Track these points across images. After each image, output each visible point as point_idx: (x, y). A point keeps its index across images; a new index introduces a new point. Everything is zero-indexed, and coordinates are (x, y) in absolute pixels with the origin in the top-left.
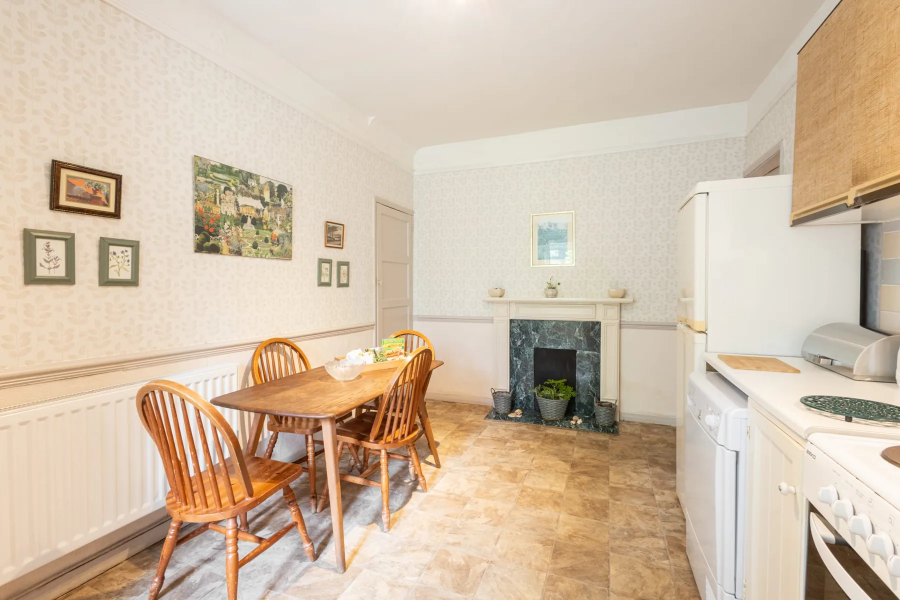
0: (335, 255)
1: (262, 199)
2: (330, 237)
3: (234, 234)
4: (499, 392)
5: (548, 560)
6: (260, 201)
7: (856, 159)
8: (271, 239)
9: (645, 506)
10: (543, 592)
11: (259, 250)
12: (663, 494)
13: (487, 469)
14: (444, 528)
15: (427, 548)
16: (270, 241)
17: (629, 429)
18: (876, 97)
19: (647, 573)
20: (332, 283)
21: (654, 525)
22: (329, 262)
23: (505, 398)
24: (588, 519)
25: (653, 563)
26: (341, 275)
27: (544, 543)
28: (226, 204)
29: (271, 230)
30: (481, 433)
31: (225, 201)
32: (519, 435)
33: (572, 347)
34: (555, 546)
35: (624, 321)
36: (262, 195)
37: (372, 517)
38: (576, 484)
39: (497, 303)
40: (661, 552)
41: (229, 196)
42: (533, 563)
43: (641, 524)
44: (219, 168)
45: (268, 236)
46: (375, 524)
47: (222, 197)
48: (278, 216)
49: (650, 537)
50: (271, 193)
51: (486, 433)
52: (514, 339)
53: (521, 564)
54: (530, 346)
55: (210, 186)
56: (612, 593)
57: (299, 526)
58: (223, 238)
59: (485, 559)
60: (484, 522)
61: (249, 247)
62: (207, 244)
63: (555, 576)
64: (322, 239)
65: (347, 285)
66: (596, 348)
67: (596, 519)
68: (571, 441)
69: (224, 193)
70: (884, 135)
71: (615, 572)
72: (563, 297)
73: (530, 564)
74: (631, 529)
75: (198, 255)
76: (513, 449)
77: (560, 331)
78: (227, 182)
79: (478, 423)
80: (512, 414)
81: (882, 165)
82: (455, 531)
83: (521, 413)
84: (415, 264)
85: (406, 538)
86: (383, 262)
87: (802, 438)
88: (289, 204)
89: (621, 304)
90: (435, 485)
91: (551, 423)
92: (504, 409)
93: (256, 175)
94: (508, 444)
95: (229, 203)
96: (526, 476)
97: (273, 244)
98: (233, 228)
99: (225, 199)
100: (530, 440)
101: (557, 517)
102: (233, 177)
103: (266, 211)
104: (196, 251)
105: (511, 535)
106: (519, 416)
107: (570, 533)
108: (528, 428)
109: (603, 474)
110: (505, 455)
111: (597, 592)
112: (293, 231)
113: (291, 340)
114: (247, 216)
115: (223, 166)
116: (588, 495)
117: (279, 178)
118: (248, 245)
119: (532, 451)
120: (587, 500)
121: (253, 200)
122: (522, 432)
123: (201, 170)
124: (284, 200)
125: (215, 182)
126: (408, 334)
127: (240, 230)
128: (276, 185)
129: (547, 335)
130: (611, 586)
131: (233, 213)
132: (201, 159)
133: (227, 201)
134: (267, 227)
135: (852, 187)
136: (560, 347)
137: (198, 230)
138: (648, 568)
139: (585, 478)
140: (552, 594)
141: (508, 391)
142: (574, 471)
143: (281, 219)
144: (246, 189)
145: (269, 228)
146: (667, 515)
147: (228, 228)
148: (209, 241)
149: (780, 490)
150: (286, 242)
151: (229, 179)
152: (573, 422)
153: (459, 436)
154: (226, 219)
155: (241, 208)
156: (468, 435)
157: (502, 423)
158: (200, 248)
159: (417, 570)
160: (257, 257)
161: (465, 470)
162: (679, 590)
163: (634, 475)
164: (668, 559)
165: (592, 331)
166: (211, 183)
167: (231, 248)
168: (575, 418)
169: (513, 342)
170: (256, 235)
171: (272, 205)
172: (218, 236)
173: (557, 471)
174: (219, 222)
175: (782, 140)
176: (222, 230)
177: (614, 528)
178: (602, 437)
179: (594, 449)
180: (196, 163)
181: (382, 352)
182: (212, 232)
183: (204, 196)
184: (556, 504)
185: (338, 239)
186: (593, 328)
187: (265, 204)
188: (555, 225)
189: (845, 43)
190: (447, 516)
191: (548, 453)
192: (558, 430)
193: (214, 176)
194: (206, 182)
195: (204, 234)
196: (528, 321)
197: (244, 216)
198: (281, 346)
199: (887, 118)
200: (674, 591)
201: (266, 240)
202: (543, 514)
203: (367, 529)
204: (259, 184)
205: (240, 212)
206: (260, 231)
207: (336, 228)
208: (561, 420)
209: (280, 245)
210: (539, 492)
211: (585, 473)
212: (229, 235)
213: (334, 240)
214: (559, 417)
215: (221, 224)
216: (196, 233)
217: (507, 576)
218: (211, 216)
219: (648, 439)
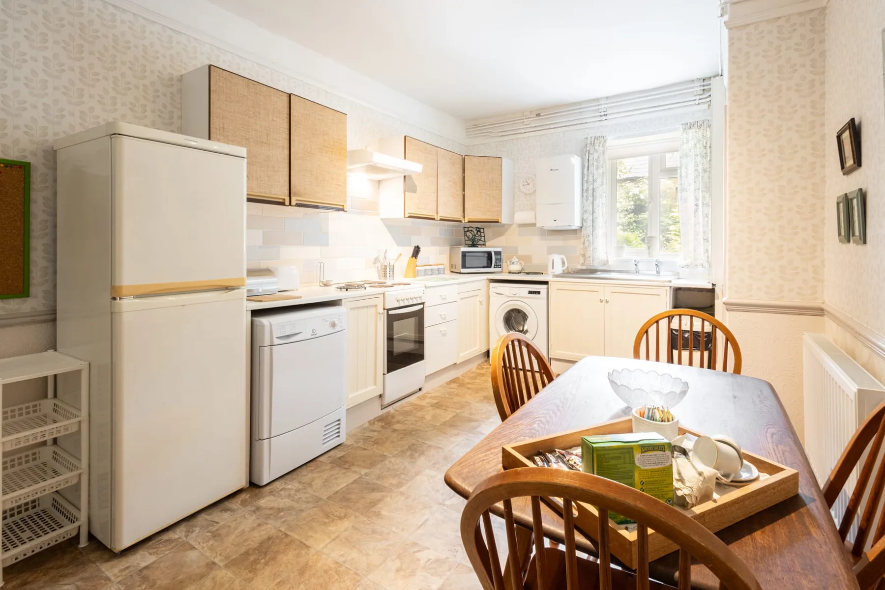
5: (386, 500)
18: (304, 162)
27: (376, 515)
34: (368, 511)
42: (402, 499)
73: (406, 498)
105: (404, 528)
107: (339, 522)
189: (275, 114)
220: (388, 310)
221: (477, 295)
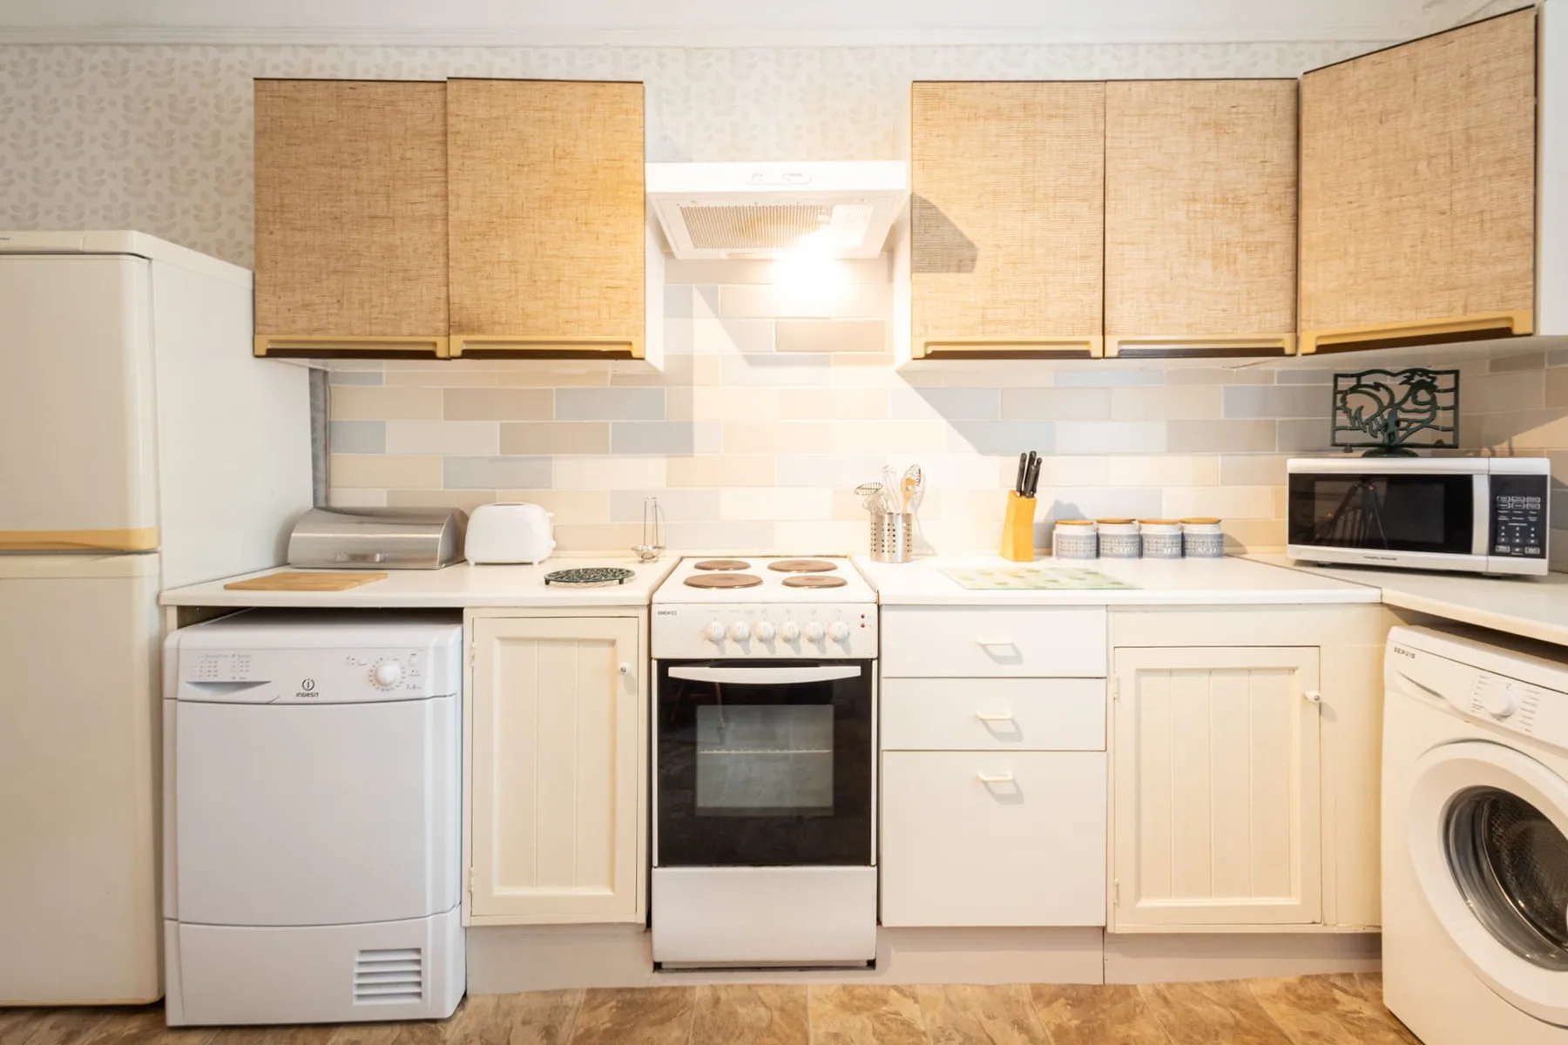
7: (456, 301)
87: (638, 607)
135: (450, 334)
220: (664, 664)
221: (1293, 670)
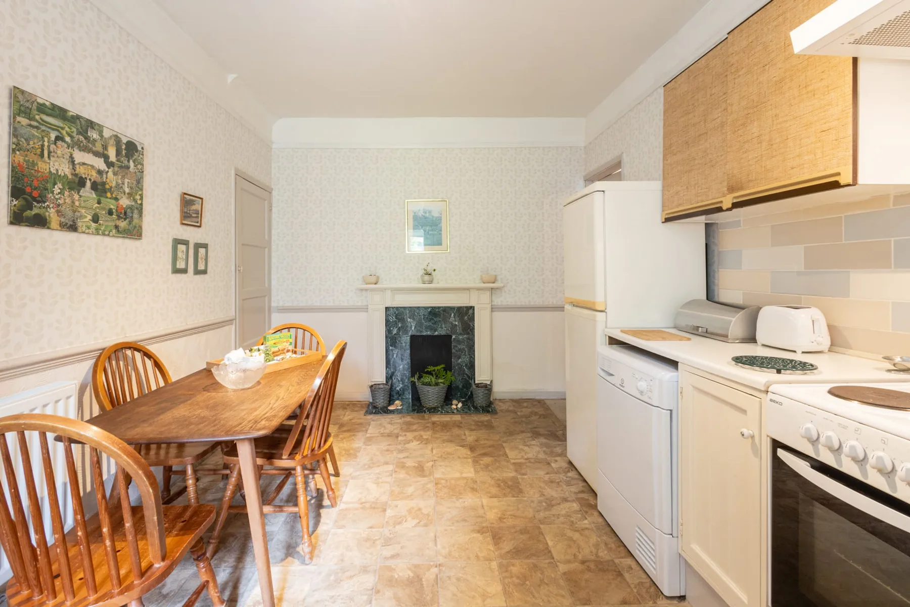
0: (192, 235)
1: (106, 158)
2: (186, 213)
3: (67, 201)
4: (375, 384)
5: (492, 547)
6: (103, 159)
7: (731, 173)
8: (117, 211)
9: (548, 475)
10: (501, 580)
11: (100, 224)
12: (556, 461)
13: (390, 468)
14: (374, 543)
15: (365, 570)
16: (115, 214)
17: (504, 407)
18: (748, 128)
19: (576, 536)
20: (189, 269)
21: (562, 490)
22: (186, 243)
23: (384, 391)
24: (507, 498)
25: (577, 526)
26: (199, 260)
27: (481, 531)
28: (57, 159)
29: (116, 199)
30: (367, 431)
31: (56, 155)
32: (407, 427)
33: (448, 332)
34: (491, 531)
35: (494, 305)
36: (106, 152)
37: (284, 551)
38: (482, 466)
39: (372, 290)
40: (579, 514)
41: (62, 149)
42: (480, 555)
43: (551, 492)
44: (49, 109)
45: (112, 207)
46: (290, 559)
47: (52, 149)
48: (126, 181)
49: (564, 502)
50: (117, 151)
51: (372, 430)
52: (390, 328)
53: (469, 558)
54: (406, 332)
55: (34, 132)
56: (558, 564)
57: (211, 585)
58: (51, 206)
59: (432, 563)
60: (413, 525)
61: (87, 220)
62: (29, 213)
63: (505, 562)
64: (177, 215)
65: (204, 272)
66: (470, 332)
67: (514, 497)
68: (459, 425)
69: (55, 144)
70: (757, 157)
71: (552, 543)
72: (438, 283)
73: (477, 557)
74: (547, 499)
75: (14, 229)
76: (409, 442)
77: (436, 317)
78: (60, 129)
79: (359, 421)
80: (392, 406)
81: (756, 180)
82: (387, 542)
83: (401, 404)
84: (274, 247)
85: (336, 564)
86: (243, 245)
87: (760, 391)
88: (139, 167)
89: (492, 289)
90: (342, 497)
91: (433, 410)
92: (383, 402)
93: (99, 125)
94: (400, 438)
95: (62, 159)
96: (433, 468)
97: (119, 218)
98: (67, 193)
99: (56, 153)
100: (420, 430)
101: (480, 503)
102: (69, 124)
103: (110, 174)
104: (11, 223)
105: (446, 532)
106: (400, 408)
107: (499, 516)
108: (412, 418)
109: (501, 453)
110: (403, 450)
111: (546, 566)
112: (143, 203)
113: (142, 344)
114: (86, 178)
115: (54, 106)
116: (497, 475)
117: (129, 133)
118: (86, 217)
119: (427, 442)
120: (499, 480)
121: (95, 157)
122: (409, 424)
123: (22, 108)
124: (134, 162)
125: (43, 128)
126: (290, 328)
127: (76, 197)
128: (124, 140)
129: (423, 321)
130: (555, 557)
131: (66, 173)
132: (23, 92)
133: (60, 155)
134: (112, 194)
135: (728, 194)
136: (436, 333)
137: (16, 192)
138: (576, 531)
139: (487, 460)
140: (510, 580)
141: (385, 382)
142: (475, 455)
143: (130, 185)
144: (84, 141)
145: (114, 196)
146: (568, 479)
147: (59, 193)
148: (31, 210)
149: (743, 435)
150: (136, 216)
151: (62, 125)
152: (454, 407)
153: (344, 438)
154: (57, 181)
155: (77, 166)
156: (354, 435)
157: (384, 417)
158: (17, 219)
159: (365, 598)
160: (98, 234)
161: (367, 473)
162: (606, 544)
163: (526, 448)
164: (586, 519)
165: (466, 315)
166: (37, 127)
167: (63, 220)
168: (455, 402)
169: (388, 331)
170: (97, 205)
171: (118, 167)
172: (44, 202)
173: (459, 457)
174: (47, 183)
175: (623, 153)
176: (51, 195)
177: (532, 502)
178: (485, 418)
179: (481, 429)
180: (16, 97)
181: (267, 350)
182: (36, 196)
183: (25, 145)
184: (474, 490)
185: (195, 215)
186: (467, 313)
187: (110, 164)
188: (430, 212)
189: (714, 84)
190: (371, 528)
191: (444, 441)
192: (442, 416)
193: (41, 119)
194: (30, 125)
195: (24, 198)
196: (404, 308)
197: (81, 177)
198: (129, 352)
199: (759, 145)
200: (603, 546)
201: (110, 213)
202: (466, 503)
203: (283, 566)
204: (102, 136)
205: (77, 172)
206: (103, 200)
207: (193, 201)
208: (442, 407)
209: (128, 220)
210: (453, 482)
211: (485, 454)
212: (61, 202)
213: (191, 217)
214: (440, 403)
215: (49, 186)
216: (12, 196)
217: (461, 575)
218: (36, 174)
219: (522, 414)
220: (776, 445)
